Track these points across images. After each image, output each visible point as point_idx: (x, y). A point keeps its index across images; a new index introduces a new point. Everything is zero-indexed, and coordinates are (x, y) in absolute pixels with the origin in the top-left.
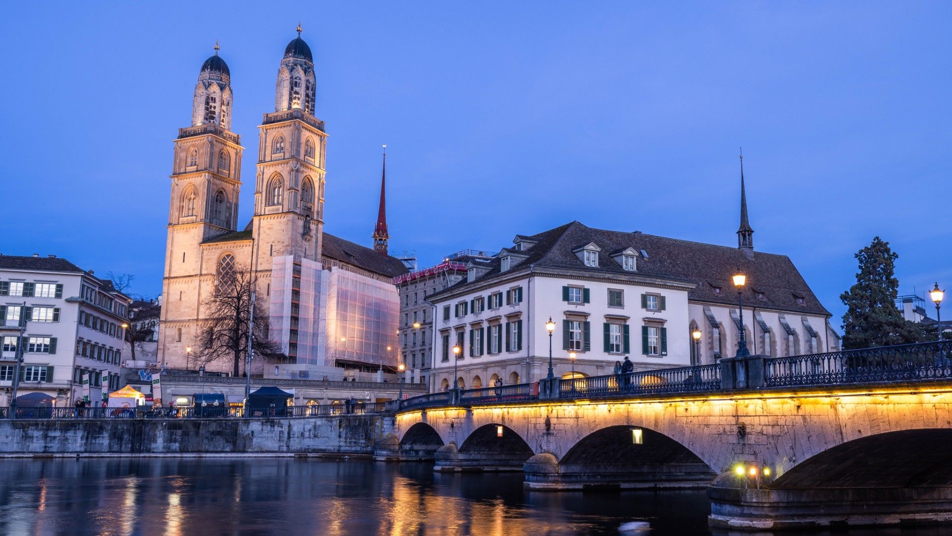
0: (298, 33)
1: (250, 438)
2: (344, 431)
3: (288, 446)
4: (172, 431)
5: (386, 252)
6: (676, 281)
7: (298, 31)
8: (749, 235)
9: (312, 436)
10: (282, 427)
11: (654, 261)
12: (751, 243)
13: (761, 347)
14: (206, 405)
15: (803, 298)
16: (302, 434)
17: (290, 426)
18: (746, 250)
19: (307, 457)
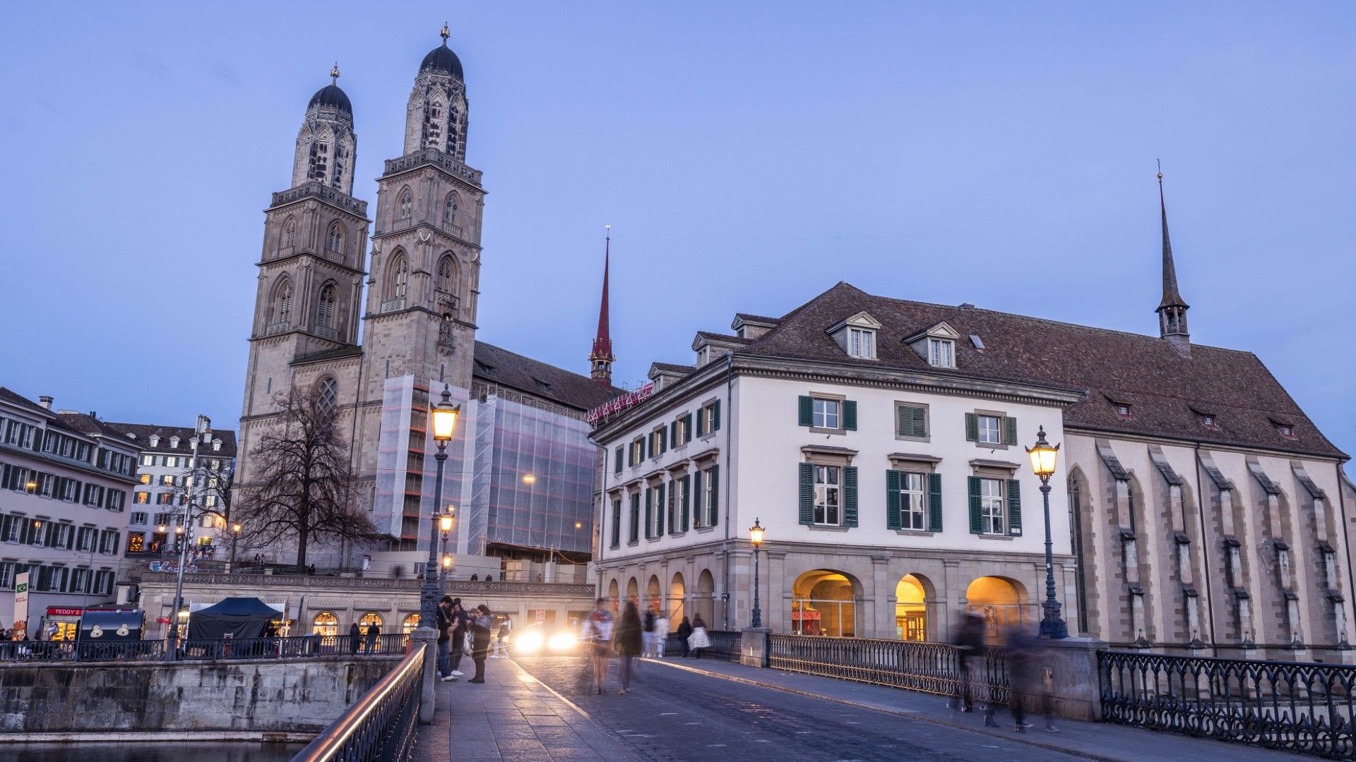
0: (442, 39)
1: (175, 702)
2: (356, 690)
3: (251, 719)
4: (12, 688)
5: (608, 380)
6: (1035, 387)
7: (442, 35)
8: (1180, 315)
9: (298, 698)
10: (241, 679)
11: (997, 356)
12: (1184, 328)
13: (1214, 519)
14: (101, 634)
15: (1290, 426)
16: (280, 694)
17: (257, 677)
18: (1175, 341)
19: (284, 742)
